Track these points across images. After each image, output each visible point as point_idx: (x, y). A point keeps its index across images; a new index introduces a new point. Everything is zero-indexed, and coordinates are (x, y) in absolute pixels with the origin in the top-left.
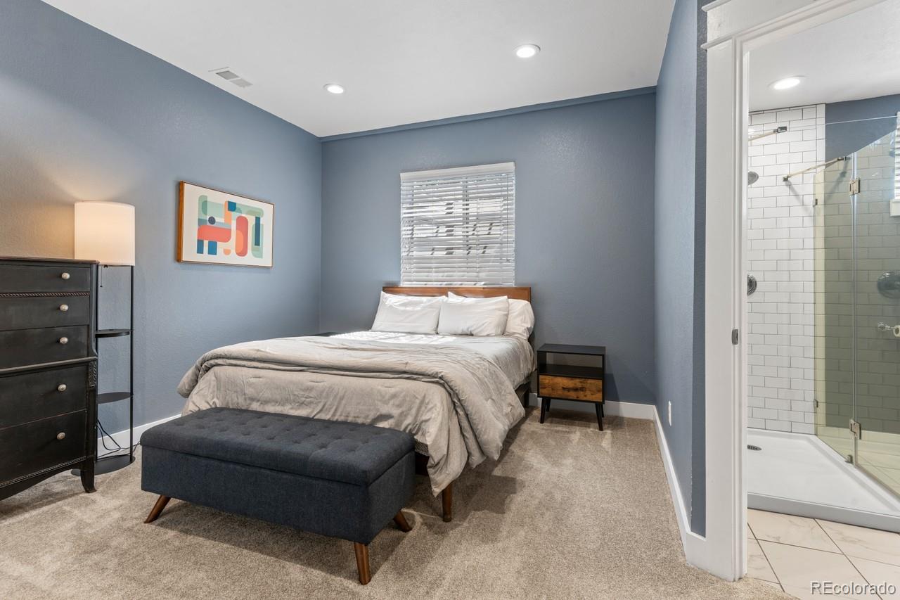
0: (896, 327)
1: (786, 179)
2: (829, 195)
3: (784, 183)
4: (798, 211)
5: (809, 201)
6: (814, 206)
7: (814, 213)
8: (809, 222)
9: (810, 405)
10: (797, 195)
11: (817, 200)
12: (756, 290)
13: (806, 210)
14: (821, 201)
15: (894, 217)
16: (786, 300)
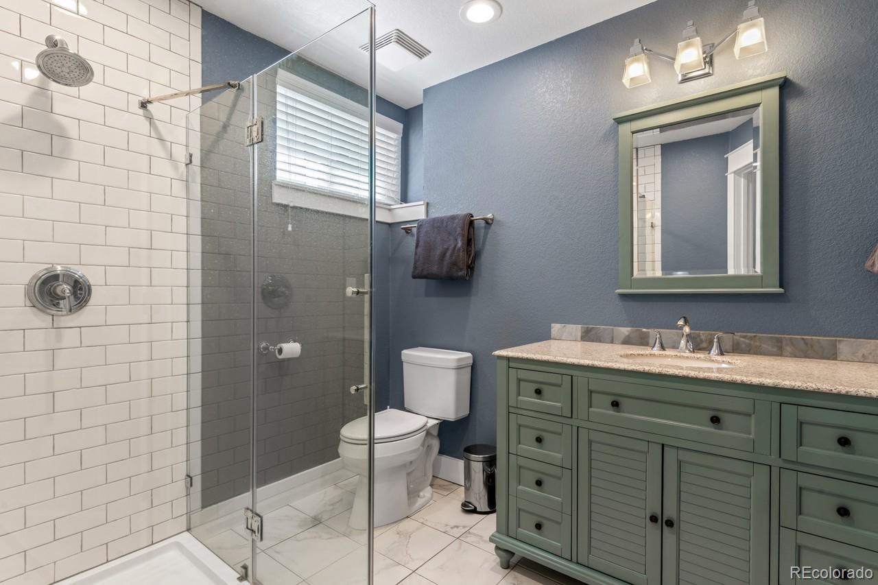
0: (278, 347)
1: (144, 105)
2: (206, 154)
3: (141, 111)
4: (162, 167)
5: (181, 155)
6: (187, 165)
7: (187, 176)
8: (179, 188)
9: (181, 485)
10: (161, 139)
11: (191, 156)
12: (90, 303)
13: (176, 168)
14: (197, 160)
15: (278, 205)
16: (146, 319)
